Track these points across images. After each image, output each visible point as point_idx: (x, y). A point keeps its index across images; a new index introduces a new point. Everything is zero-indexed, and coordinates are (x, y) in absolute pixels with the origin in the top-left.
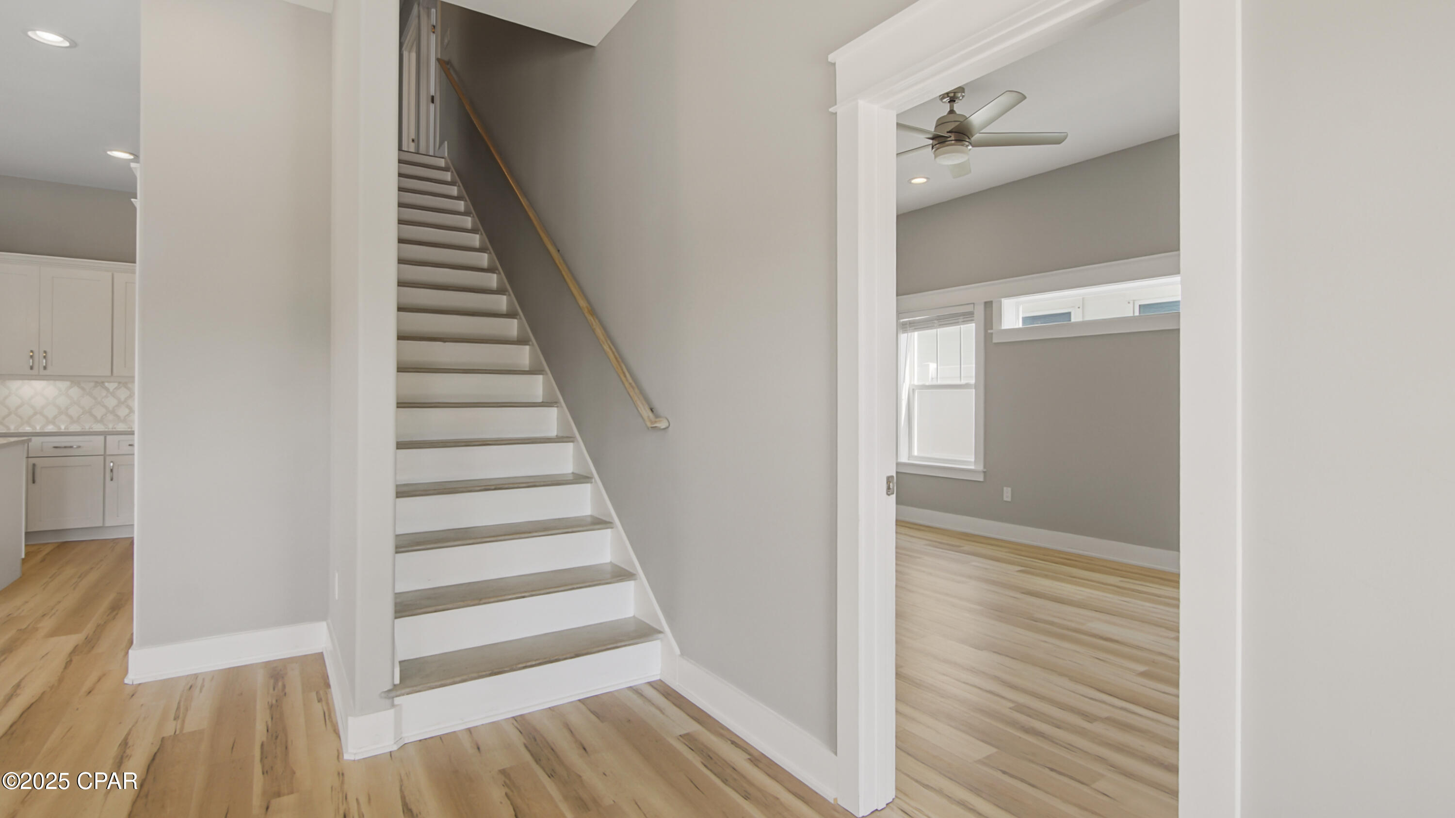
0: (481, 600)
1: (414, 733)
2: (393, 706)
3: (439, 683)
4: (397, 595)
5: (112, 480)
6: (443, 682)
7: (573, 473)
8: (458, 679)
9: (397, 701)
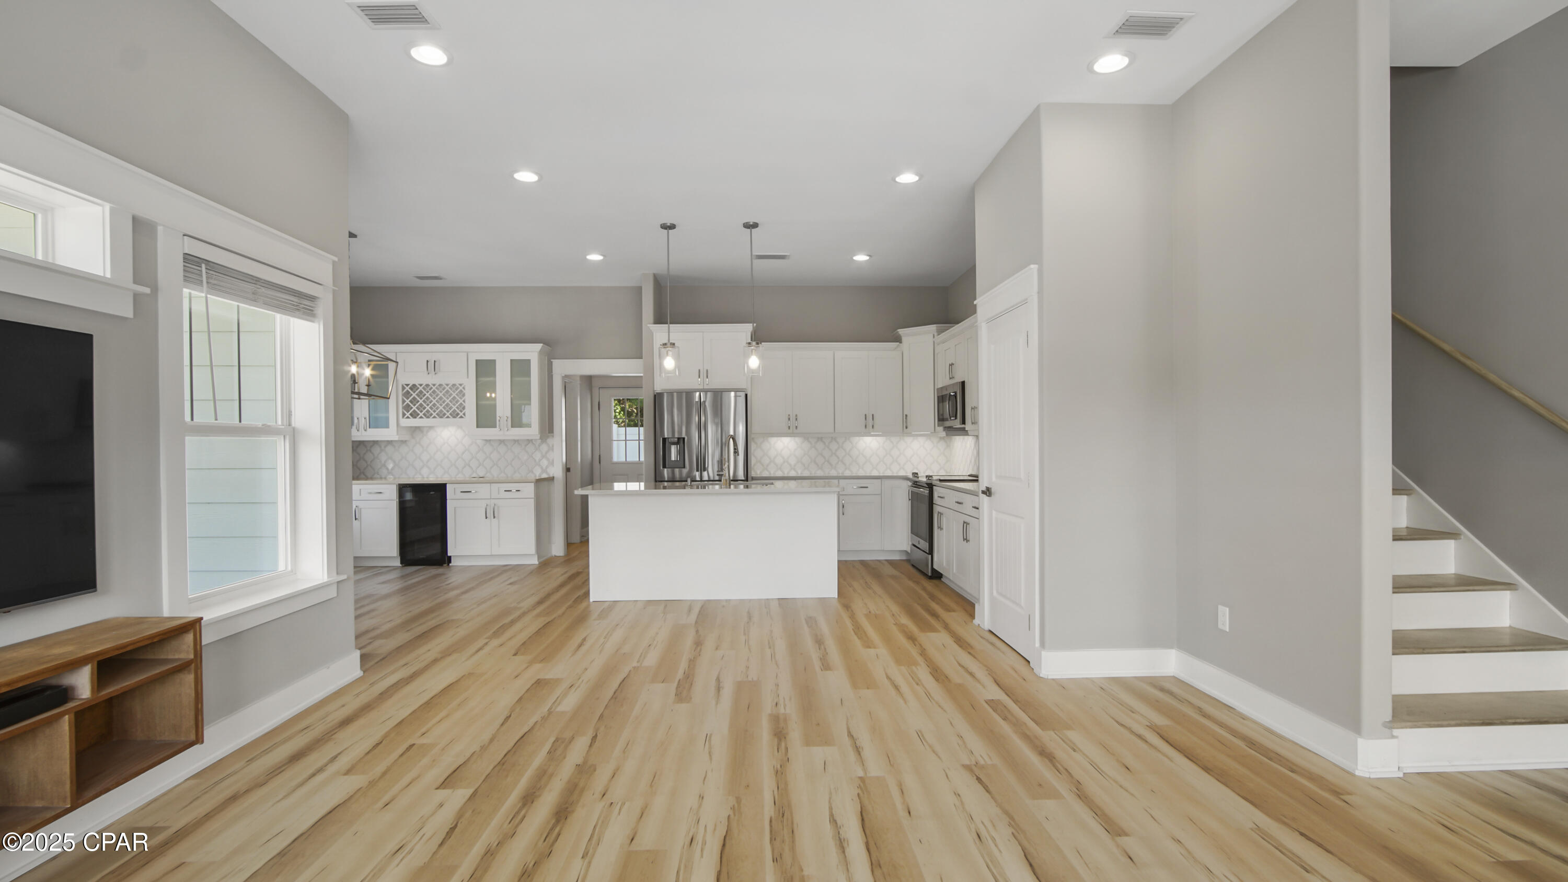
0: (1424, 649)
1: (1414, 765)
2: (1393, 737)
3: (1436, 723)
4: (1394, 631)
5: (843, 514)
6: (1440, 723)
7: (1407, 527)
8: (1453, 722)
9: (1396, 732)
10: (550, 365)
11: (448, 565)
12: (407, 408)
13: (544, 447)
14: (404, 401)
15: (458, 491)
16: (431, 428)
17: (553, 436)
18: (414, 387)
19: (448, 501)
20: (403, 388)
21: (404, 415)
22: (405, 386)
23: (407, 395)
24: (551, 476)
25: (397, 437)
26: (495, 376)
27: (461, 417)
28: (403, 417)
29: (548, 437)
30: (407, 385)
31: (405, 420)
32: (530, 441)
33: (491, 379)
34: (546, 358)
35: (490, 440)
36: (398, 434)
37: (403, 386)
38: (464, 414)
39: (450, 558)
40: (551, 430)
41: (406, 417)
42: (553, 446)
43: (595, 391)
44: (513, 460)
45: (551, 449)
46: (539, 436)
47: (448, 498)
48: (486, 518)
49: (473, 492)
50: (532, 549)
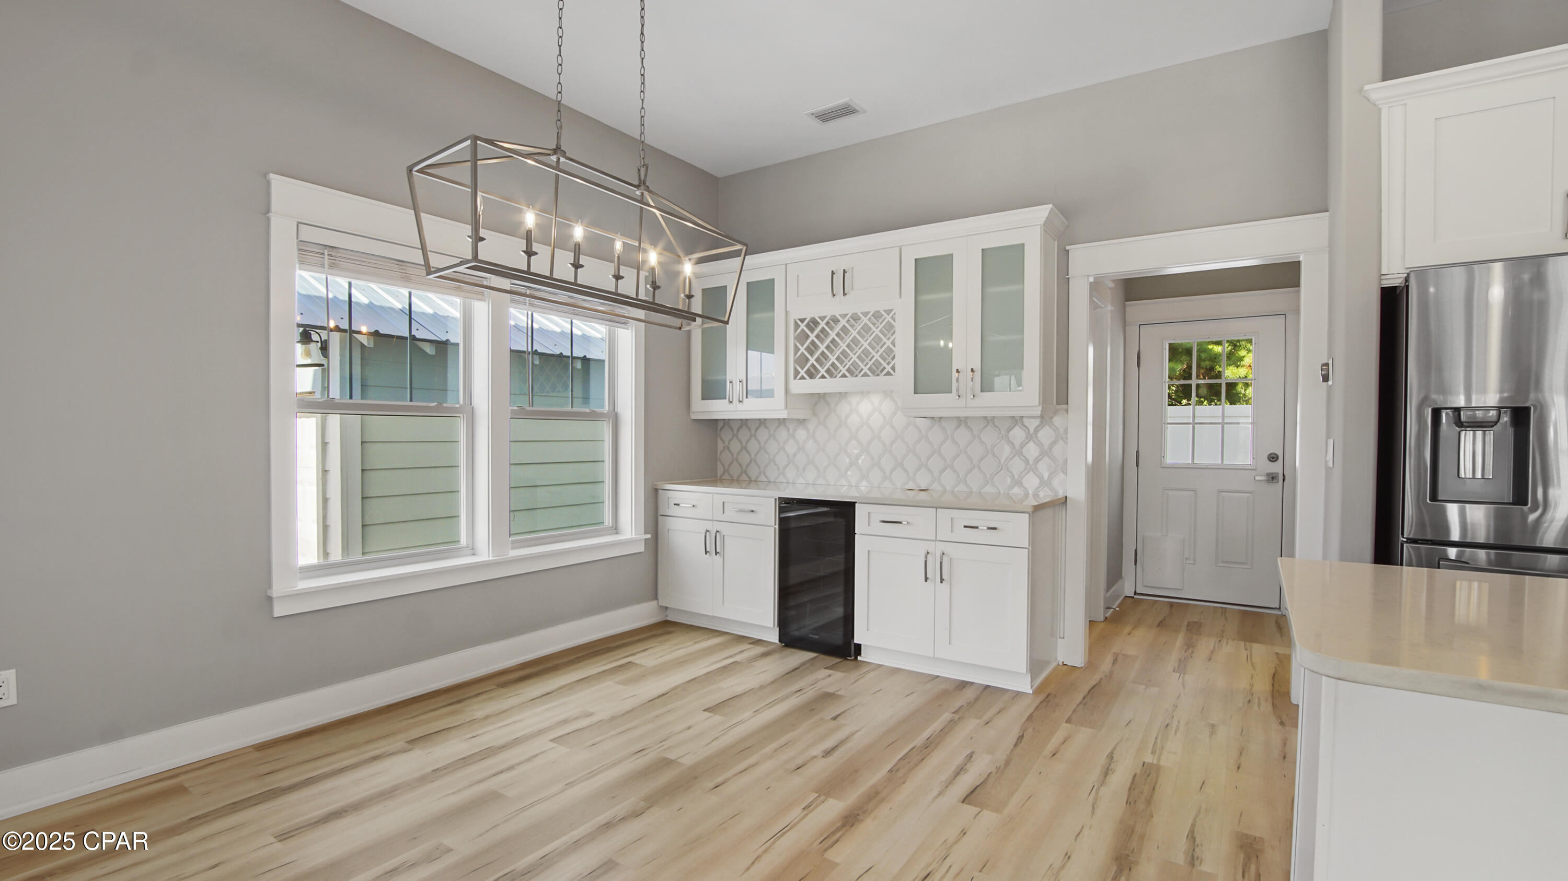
10: (1064, 255)
11: (856, 658)
12: (802, 361)
13: (1046, 435)
14: (797, 349)
15: (876, 519)
16: (842, 395)
17: (1067, 411)
18: (812, 324)
19: (857, 538)
20: (797, 326)
21: (797, 373)
22: (799, 323)
23: (802, 337)
24: (1061, 495)
25: (786, 412)
26: (949, 287)
27: (888, 374)
28: (795, 378)
29: (1056, 412)
30: (802, 320)
31: (797, 381)
32: (1017, 421)
33: (943, 295)
34: (1056, 242)
35: (941, 418)
36: (786, 407)
37: (796, 322)
38: (893, 368)
39: (858, 648)
40: (1063, 398)
41: (799, 376)
42: (1066, 431)
43: (1133, 330)
44: (982, 458)
45: (1062, 436)
46: (1040, 408)
47: (857, 530)
48: (926, 579)
49: (903, 523)
50: (1020, 663)
